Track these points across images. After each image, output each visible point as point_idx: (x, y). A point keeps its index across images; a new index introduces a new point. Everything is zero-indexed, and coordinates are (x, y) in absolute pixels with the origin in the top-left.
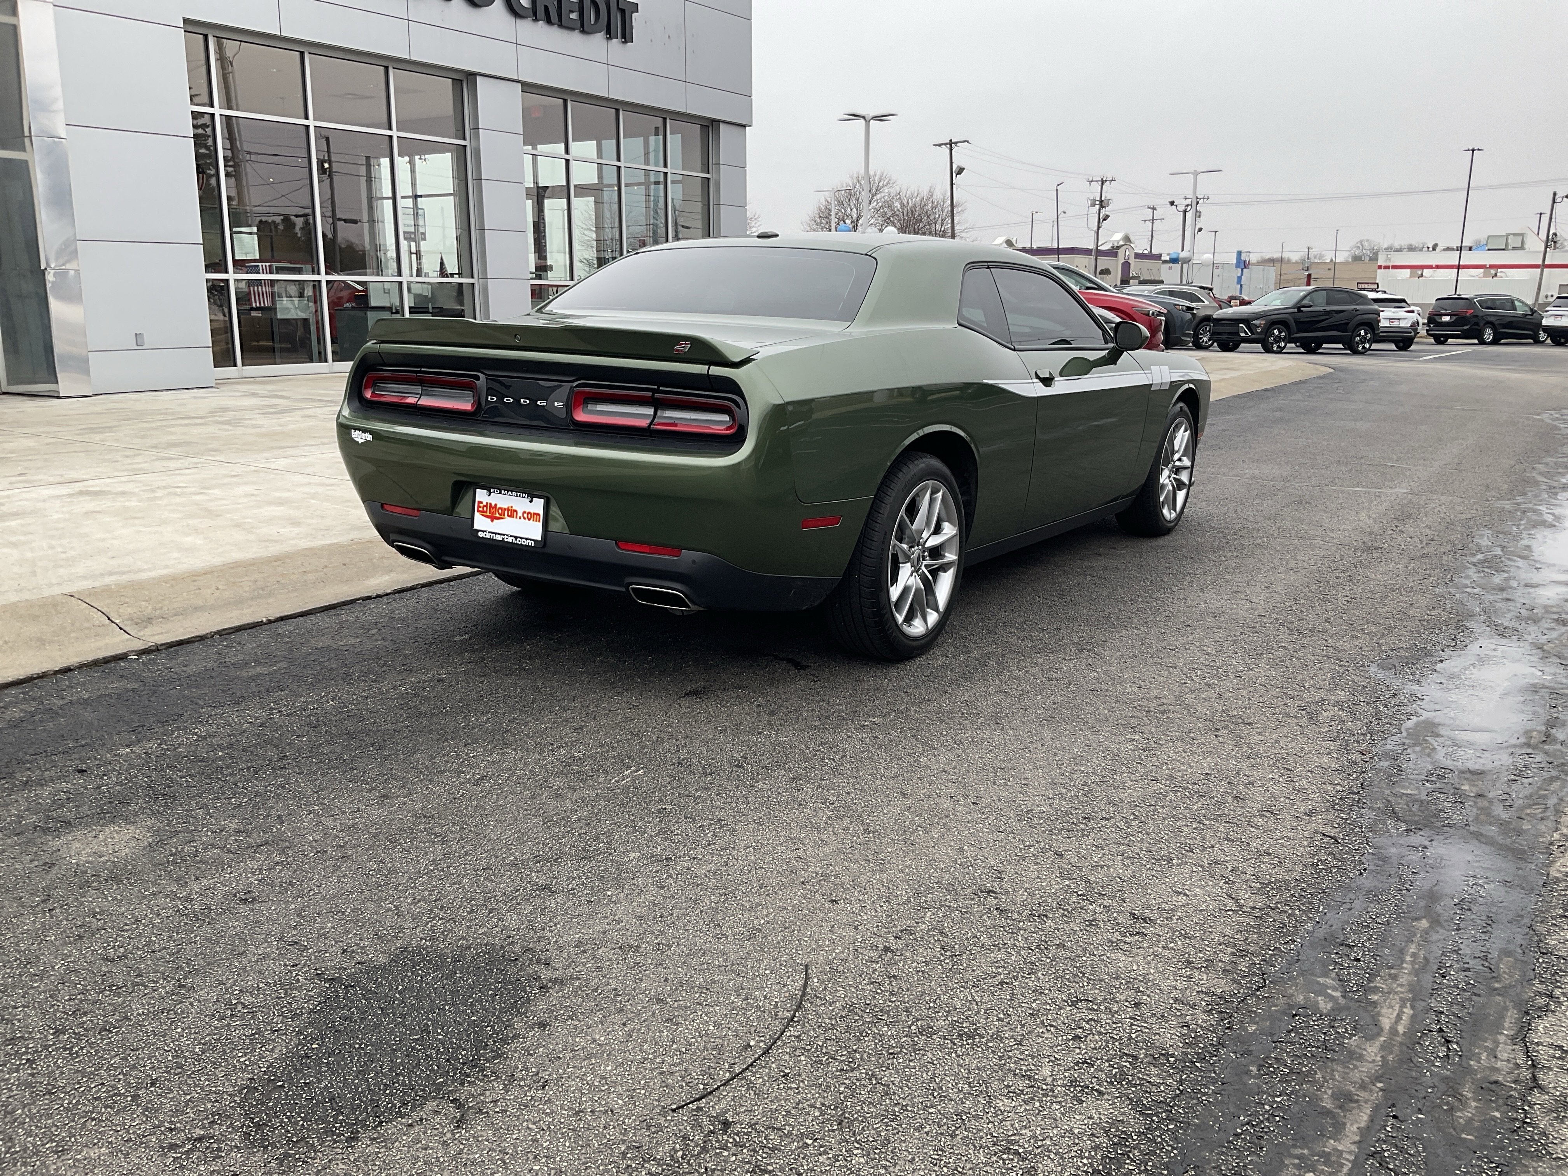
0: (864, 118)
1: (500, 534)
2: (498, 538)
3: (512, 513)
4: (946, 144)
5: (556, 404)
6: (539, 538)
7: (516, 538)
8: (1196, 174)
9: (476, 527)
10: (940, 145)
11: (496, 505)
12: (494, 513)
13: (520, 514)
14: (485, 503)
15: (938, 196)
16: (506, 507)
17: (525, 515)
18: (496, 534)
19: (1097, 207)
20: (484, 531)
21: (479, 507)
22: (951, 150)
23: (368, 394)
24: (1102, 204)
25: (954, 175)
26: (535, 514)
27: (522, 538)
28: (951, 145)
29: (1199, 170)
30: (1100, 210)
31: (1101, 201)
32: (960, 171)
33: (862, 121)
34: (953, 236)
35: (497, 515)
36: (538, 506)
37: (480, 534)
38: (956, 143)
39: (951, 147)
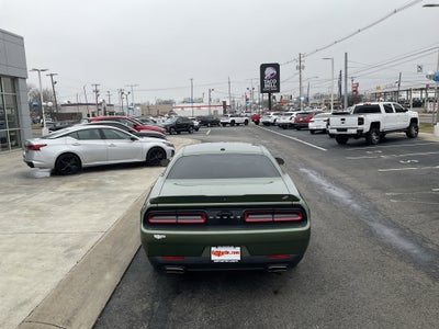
3: (227, 253)
6: (239, 259)
9: (212, 259)
10: (48, 75)
11: (220, 251)
13: (230, 253)
14: (215, 251)
16: (224, 251)
17: (233, 253)
21: (213, 253)
26: (236, 252)
35: (221, 254)
36: (238, 249)
37: (215, 261)
39: (51, 75)
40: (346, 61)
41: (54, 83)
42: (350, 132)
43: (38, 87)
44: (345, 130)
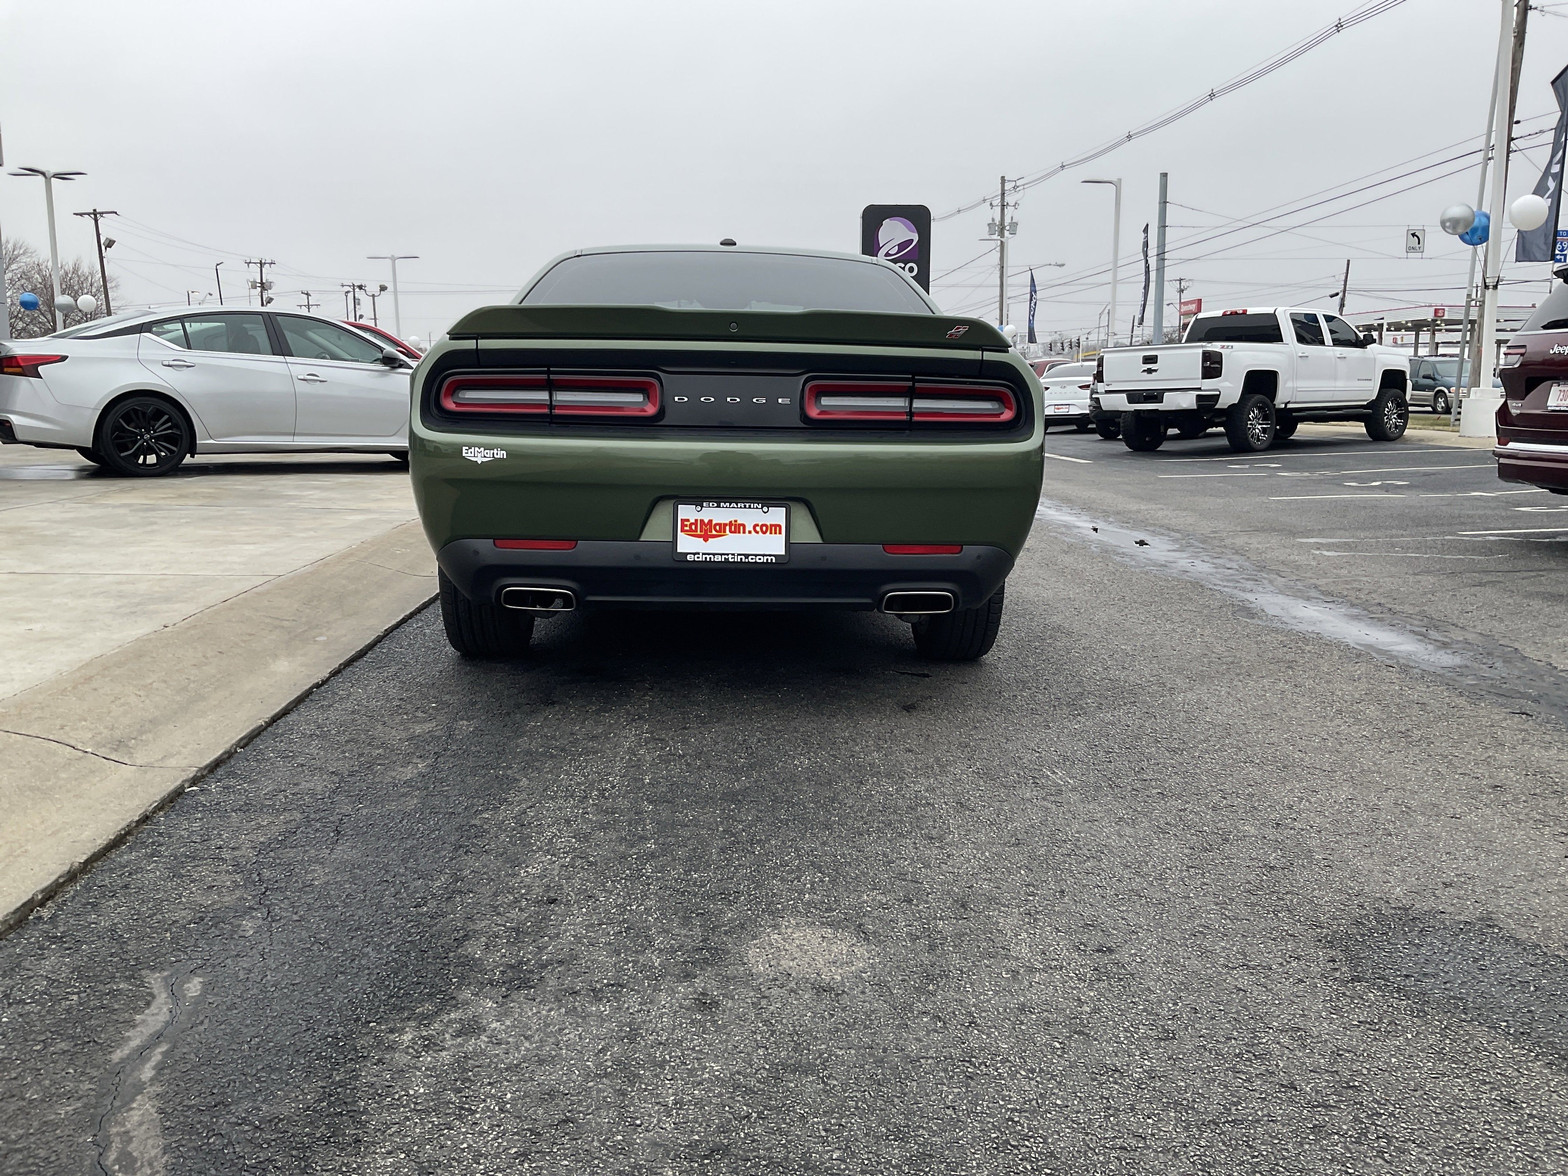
0: (43, 174)
1: (721, 555)
2: (718, 559)
3: (737, 528)
4: (89, 214)
5: (780, 401)
6: (782, 552)
7: (747, 556)
8: (393, 259)
9: (680, 549)
10: (81, 215)
11: (710, 521)
12: (706, 531)
13: (749, 527)
14: (692, 521)
15: (85, 269)
16: (728, 522)
17: (758, 529)
18: (714, 555)
19: (259, 289)
20: (694, 554)
21: (683, 526)
22: (96, 221)
23: (449, 404)
24: (264, 286)
25: (103, 247)
26: (771, 526)
27: (756, 555)
28: (95, 215)
29: (397, 255)
30: (262, 292)
31: (262, 283)
32: (110, 244)
33: (41, 178)
34: (109, 313)
35: (714, 532)
36: (777, 515)
37: (690, 558)
38: (101, 213)
39: (96, 215)
40: (1164, 202)
41: (105, 245)
42: (1173, 402)
43: (43, 254)
44: (1155, 396)
